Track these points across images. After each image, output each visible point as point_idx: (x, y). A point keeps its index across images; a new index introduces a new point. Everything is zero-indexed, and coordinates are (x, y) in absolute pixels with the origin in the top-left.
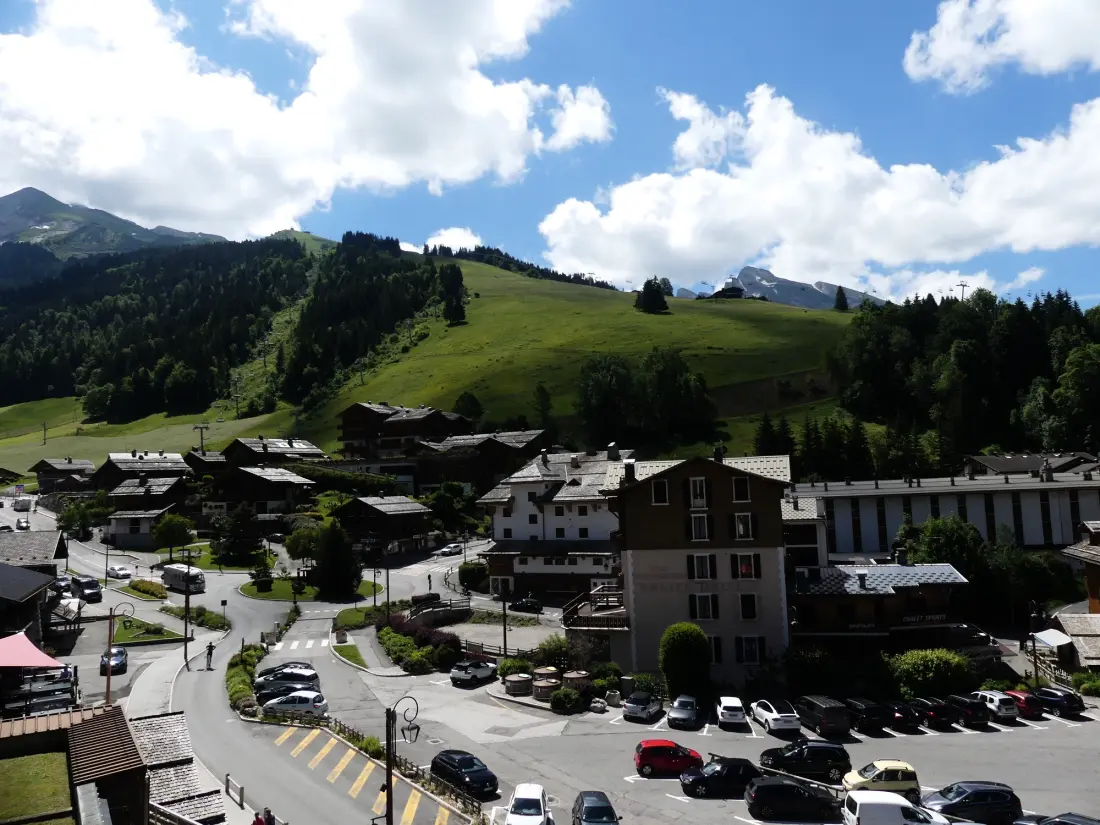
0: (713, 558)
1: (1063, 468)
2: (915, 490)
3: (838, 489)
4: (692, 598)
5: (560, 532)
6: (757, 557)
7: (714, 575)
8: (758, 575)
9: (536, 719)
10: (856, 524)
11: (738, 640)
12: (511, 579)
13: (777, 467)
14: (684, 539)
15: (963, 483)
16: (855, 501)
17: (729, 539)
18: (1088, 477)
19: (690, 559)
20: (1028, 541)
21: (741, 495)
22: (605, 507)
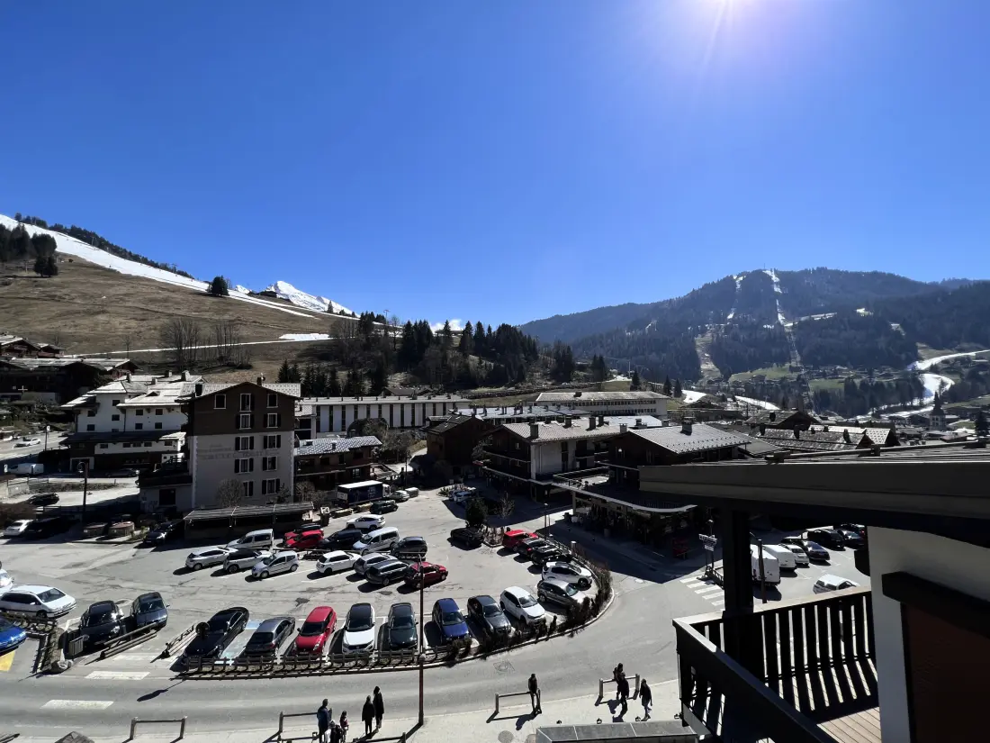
0: (252, 439)
1: (421, 394)
2: (360, 402)
3: (322, 401)
4: (237, 462)
5: (139, 426)
6: (279, 437)
7: (252, 448)
8: (279, 446)
9: (113, 551)
10: (331, 418)
11: (264, 482)
12: (92, 460)
13: (293, 389)
14: (236, 428)
15: (381, 400)
16: (331, 407)
17: (263, 428)
18: (430, 398)
19: (237, 439)
20: (405, 425)
21: (273, 403)
22: (179, 410)
